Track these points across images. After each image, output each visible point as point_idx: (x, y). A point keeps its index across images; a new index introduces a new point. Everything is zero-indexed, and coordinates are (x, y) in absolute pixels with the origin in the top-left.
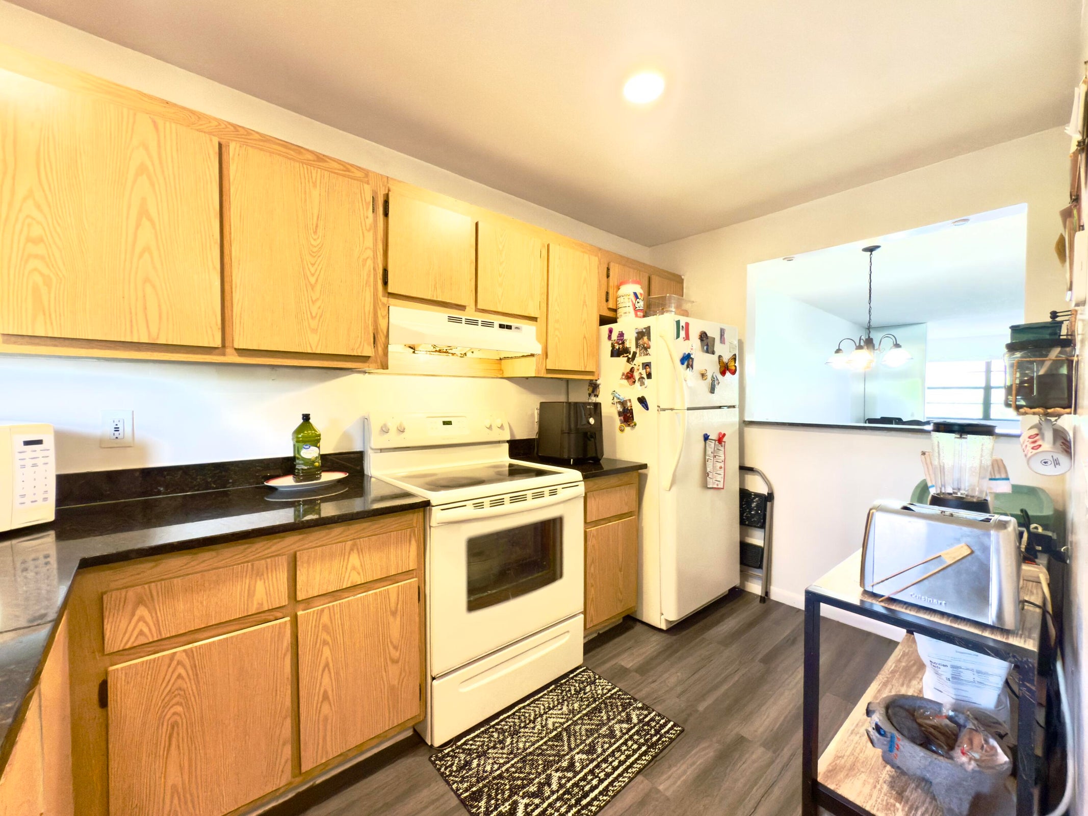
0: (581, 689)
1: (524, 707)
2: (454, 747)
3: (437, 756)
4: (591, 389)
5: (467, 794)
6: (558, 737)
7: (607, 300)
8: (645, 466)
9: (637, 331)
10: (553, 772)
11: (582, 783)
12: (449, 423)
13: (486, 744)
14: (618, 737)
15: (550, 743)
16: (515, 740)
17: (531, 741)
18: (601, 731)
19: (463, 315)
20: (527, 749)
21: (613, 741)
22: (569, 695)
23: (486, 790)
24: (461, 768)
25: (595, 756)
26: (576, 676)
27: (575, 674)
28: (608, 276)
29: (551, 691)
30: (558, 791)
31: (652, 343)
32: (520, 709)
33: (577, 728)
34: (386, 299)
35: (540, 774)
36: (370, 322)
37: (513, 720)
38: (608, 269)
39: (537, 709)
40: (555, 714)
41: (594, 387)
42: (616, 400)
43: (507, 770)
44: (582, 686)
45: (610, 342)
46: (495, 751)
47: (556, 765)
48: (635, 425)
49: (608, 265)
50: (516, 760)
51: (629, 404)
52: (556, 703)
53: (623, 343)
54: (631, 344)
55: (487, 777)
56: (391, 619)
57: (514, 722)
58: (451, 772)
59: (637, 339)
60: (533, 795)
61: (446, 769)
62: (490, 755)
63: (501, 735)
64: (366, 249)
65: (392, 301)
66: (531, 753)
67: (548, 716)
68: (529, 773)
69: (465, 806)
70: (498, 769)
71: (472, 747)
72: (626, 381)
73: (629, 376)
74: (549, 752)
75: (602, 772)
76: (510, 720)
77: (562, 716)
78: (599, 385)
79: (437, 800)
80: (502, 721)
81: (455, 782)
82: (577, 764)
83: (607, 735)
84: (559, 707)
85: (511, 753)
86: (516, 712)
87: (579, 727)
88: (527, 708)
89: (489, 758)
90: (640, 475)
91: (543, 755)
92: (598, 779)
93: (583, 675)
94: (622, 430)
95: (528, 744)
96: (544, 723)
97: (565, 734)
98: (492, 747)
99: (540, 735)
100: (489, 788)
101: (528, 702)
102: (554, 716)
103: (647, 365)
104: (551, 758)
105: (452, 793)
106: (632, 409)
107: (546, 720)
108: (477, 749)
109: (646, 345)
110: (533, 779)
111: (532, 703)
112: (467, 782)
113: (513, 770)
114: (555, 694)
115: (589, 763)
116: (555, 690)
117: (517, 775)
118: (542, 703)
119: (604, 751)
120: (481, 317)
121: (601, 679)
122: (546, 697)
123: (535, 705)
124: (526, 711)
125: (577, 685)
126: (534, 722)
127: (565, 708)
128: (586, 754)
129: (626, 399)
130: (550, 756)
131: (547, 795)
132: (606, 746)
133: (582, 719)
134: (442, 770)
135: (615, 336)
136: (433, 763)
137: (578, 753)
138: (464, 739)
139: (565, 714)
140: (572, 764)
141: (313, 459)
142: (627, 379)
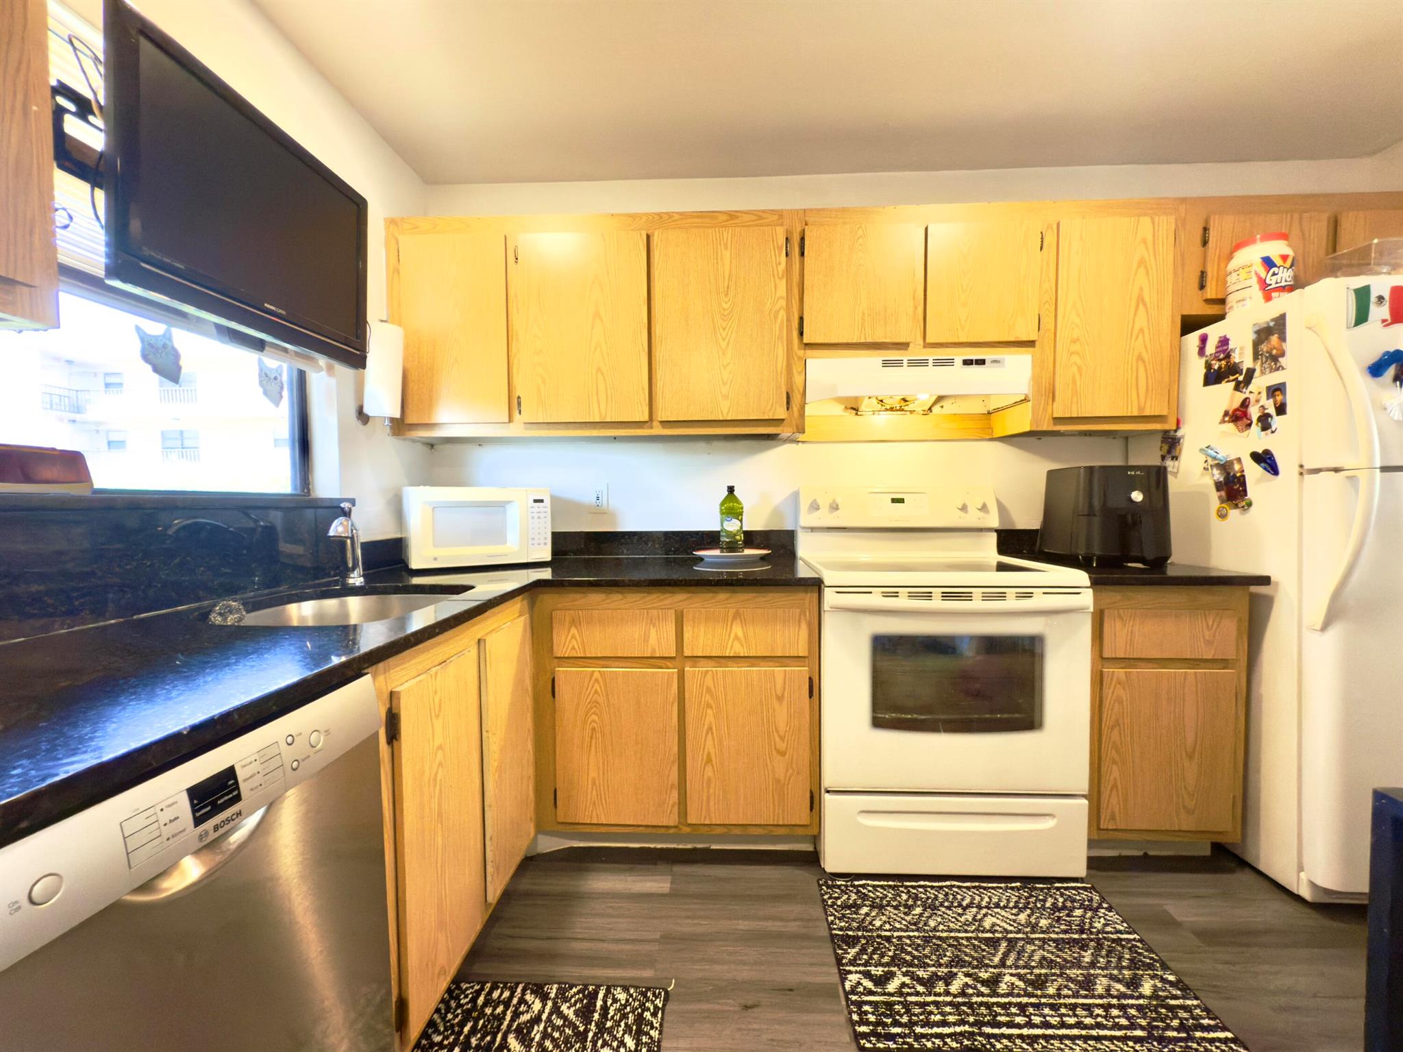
0: (1064, 907)
1: (959, 887)
2: (849, 884)
3: (826, 882)
4: (1166, 447)
5: (840, 933)
6: (993, 943)
7: (1202, 287)
8: (1265, 581)
9: (1256, 329)
10: (960, 974)
11: (998, 1010)
12: (901, 501)
13: (888, 899)
14: (1096, 993)
15: (976, 943)
16: (926, 914)
17: (949, 926)
18: (1068, 971)
19: (905, 356)
20: (938, 931)
21: (1083, 992)
22: (1039, 906)
23: (863, 941)
24: (845, 906)
25: (1039, 992)
26: (1066, 889)
27: (1065, 885)
28: (1205, 243)
29: (1012, 888)
30: (955, 996)
31: (1289, 346)
32: (954, 886)
33: (1029, 948)
34: (802, 352)
35: (940, 965)
36: (783, 381)
37: (936, 893)
38: (1205, 229)
39: (978, 898)
40: (1003, 916)
41: (1171, 443)
42: (1210, 462)
43: (900, 938)
44: (1069, 904)
45: (1203, 360)
46: (896, 912)
47: (970, 969)
48: (1250, 505)
49: (1207, 221)
50: (916, 934)
51: (1237, 467)
52: (1011, 904)
53: (1228, 356)
54: (1243, 356)
55: (871, 930)
56: (777, 705)
57: (936, 896)
58: (834, 904)
59: (1256, 344)
60: (920, 981)
61: (830, 898)
62: (887, 913)
63: (910, 900)
64: (778, 299)
65: (809, 352)
66: (940, 938)
67: (990, 912)
68: (926, 957)
69: (833, 941)
70: (890, 930)
71: (870, 893)
72: (1231, 425)
73: (1238, 416)
74: (968, 951)
75: (1040, 1016)
76: (932, 891)
77: (1012, 923)
78: (1179, 439)
79: (809, 920)
80: (920, 886)
81: (833, 915)
82: (1003, 986)
83: (1075, 980)
84: (1014, 911)
85: (915, 924)
86: (946, 887)
87: (1033, 948)
88: (964, 890)
89: (883, 914)
90: (1254, 598)
91: (956, 949)
92: (1027, 1019)
93: (1079, 893)
94: (1222, 516)
95: (941, 927)
96: (979, 917)
97: (1004, 944)
98: (892, 906)
99: (966, 927)
100: (868, 941)
101: (968, 884)
102: (1000, 917)
103: (1276, 390)
104: (967, 958)
105: (826, 924)
106: (1243, 476)
107: (985, 915)
108: (874, 899)
109: (1274, 352)
110: (929, 965)
111: (974, 887)
112: (846, 922)
113: (908, 942)
114: (1017, 894)
115: (1023, 996)
116: (1019, 890)
117: (910, 949)
118: (989, 894)
119: (1059, 996)
120: (931, 355)
121: (1110, 911)
122: (1001, 891)
123: (977, 892)
124: (960, 892)
125: (1061, 900)
126: (964, 909)
127: (1022, 917)
128: (1025, 982)
129: (1233, 457)
130: (966, 955)
131: (937, 990)
132: (1065, 992)
133: (1044, 943)
134: (826, 897)
135: (1211, 348)
136: (820, 886)
137: (1012, 975)
138: (863, 882)
139: (1019, 924)
140: (993, 982)
141: (735, 532)
142: (1233, 421)
